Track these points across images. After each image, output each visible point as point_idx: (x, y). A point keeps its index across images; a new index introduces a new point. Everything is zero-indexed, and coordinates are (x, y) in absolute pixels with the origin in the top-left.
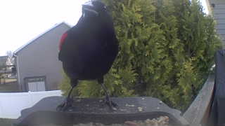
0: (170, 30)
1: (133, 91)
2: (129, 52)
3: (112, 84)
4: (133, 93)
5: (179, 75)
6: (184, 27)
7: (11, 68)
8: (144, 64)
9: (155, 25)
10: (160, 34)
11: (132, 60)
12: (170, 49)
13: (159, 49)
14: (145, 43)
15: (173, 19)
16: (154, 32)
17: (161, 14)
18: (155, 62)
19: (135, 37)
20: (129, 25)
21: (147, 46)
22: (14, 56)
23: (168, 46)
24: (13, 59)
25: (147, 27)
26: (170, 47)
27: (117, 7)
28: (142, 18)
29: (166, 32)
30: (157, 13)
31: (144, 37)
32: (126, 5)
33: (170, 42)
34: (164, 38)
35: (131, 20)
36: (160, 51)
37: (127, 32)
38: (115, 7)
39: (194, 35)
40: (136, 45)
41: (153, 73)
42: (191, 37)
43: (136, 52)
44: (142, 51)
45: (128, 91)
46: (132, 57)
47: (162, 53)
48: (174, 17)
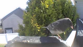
0: (59, 11)
1: (45, 33)
2: (43, 19)
3: (37, 31)
6: (64, 10)
9: (53, 9)
10: (55, 13)
11: (44, 22)
12: (59, 18)
13: (54, 18)
14: (49, 16)
16: (53, 11)
17: (55, 5)
21: (50, 17)
23: (58, 17)
24: (1, 21)
25: (50, 10)
26: (59, 17)
28: (48, 6)
29: (57, 12)
31: (49, 13)
32: (43, 1)
33: (59, 15)
35: (44, 7)
38: (38, 2)
39: (68, 13)
40: (46, 16)
42: (67, 14)
43: (46, 19)
44: (48, 19)
45: (43, 33)
46: (44, 21)
47: (56, 19)
48: (60, 6)
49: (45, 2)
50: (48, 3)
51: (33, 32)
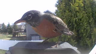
0: (89, 14)
1: (75, 40)
2: (74, 24)
4: (75, 41)
5: (92, 34)
6: (94, 13)
7: (23, 30)
8: (80, 29)
9: (84, 12)
10: (86, 16)
11: (75, 27)
12: (90, 22)
13: (85, 22)
15: (90, 9)
16: (84, 15)
17: (85, 7)
18: (84, 28)
19: (76, 17)
20: (74, 12)
21: (81, 21)
22: (25, 25)
23: (88, 21)
25: (81, 13)
27: (69, 4)
28: (79, 9)
30: (84, 6)
31: (80, 17)
32: (72, 3)
33: (90, 19)
34: (87, 18)
36: (86, 23)
37: (73, 15)
40: (77, 21)
41: (83, 32)
43: (77, 24)
44: (79, 24)
45: (73, 40)
47: (87, 24)
48: (90, 8)
49: (74, 4)
50: (77, 5)
51: (63, 39)
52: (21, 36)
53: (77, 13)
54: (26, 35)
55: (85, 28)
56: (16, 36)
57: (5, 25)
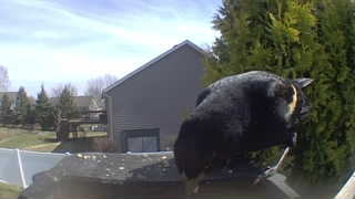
5: (348, 124)
7: (97, 115)
9: (318, 46)
10: (324, 60)
12: (339, 84)
15: (339, 35)
16: (317, 57)
18: (320, 105)
19: (292, 66)
20: (283, 47)
22: (103, 97)
23: (335, 79)
24: (103, 100)
25: (307, 50)
26: (339, 80)
27: (264, 18)
28: (299, 36)
29: (332, 56)
30: (319, 25)
31: (305, 66)
32: (275, 14)
33: (338, 72)
34: (331, 67)
35: (286, 38)
36: (326, 87)
37: (280, 58)
38: (260, 18)
41: (317, 121)
47: (329, 89)
48: (342, 32)
49: (282, 16)
50: (294, 22)
52: (88, 135)
53: (294, 50)
54: (106, 134)
55: (324, 103)
56: (71, 135)
57: (28, 95)
